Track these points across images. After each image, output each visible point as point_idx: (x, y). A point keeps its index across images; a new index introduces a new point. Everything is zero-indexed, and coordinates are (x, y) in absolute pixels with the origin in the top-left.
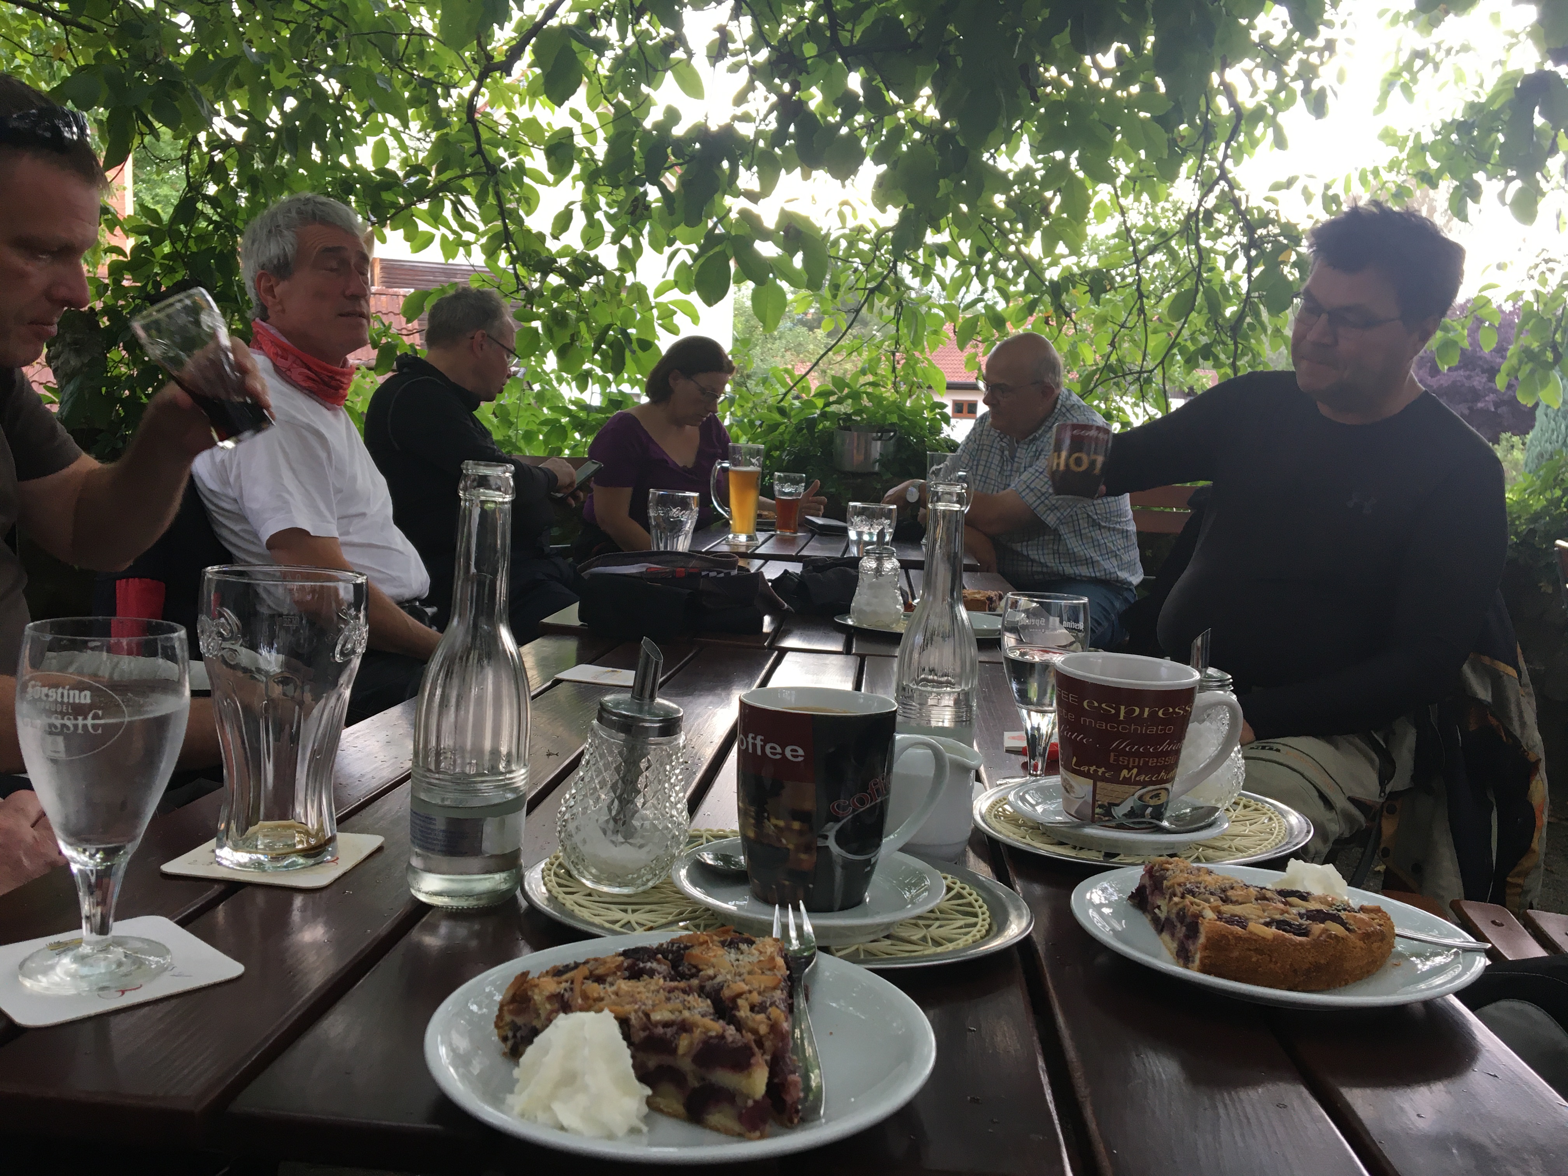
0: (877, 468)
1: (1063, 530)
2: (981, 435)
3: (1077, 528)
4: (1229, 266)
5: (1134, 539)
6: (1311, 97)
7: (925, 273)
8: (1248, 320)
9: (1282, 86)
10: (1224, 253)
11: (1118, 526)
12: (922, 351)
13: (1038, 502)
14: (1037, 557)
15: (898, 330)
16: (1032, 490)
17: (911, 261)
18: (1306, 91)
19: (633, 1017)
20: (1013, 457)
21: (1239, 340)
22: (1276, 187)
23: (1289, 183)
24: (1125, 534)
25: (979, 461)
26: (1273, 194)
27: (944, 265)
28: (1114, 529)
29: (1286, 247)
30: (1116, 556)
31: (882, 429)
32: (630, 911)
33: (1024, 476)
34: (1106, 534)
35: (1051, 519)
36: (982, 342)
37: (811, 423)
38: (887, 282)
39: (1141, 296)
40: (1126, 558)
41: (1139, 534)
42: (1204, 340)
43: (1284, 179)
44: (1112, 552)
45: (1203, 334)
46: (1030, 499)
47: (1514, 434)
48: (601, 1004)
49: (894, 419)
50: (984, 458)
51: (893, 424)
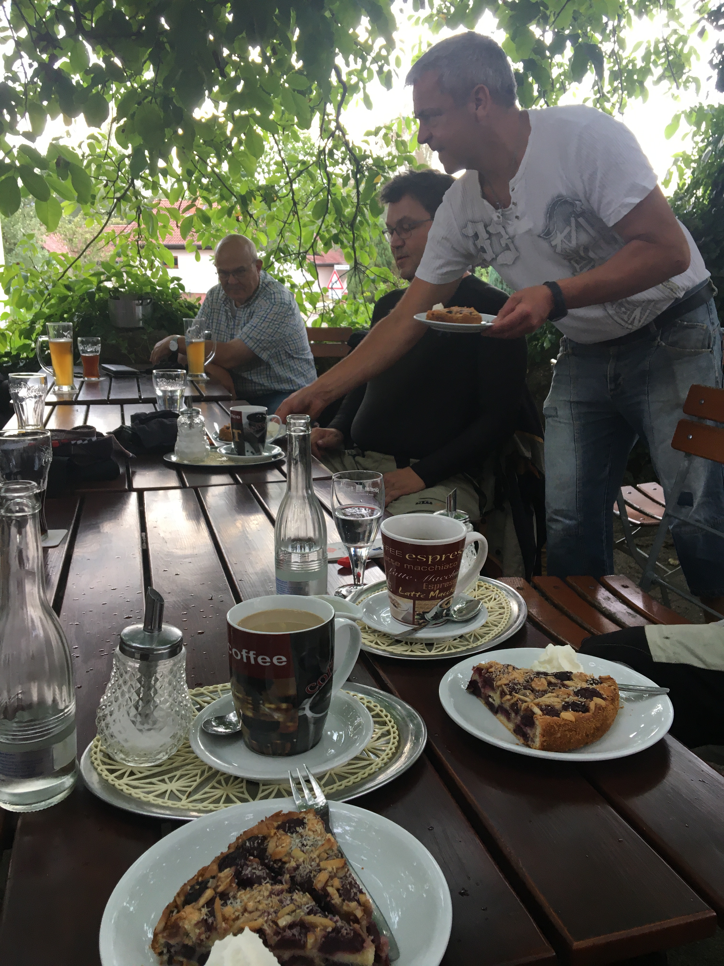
0: (141, 324)
1: (271, 362)
2: (212, 303)
3: (280, 360)
4: (345, 184)
5: (313, 363)
6: (383, 76)
7: (155, 186)
8: (359, 218)
9: (364, 67)
10: (342, 176)
11: (303, 357)
12: (157, 239)
13: (256, 345)
14: (257, 381)
15: (139, 225)
16: (251, 338)
17: (142, 178)
18: (380, 71)
19: (266, 927)
20: (234, 317)
21: (355, 232)
22: (368, 134)
23: (376, 133)
24: (307, 361)
25: (212, 319)
26: (366, 138)
27: (166, 182)
28: (301, 359)
29: (377, 174)
30: (304, 375)
31: (141, 297)
32: (167, 780)
33: (245, 329)
34: (297, 362)
35: (264, 356)
36: (196, 232)
37: (91, 295)
38: (128, 193)
39: (295, 204)
40: (309, 376)
41: (316, 359)
42: (334, 231)
43: (373, 130)
44: (301, 373)
45: (333, 227)
46: (251, 344)
47: (482, 267)
48: (239, 923)
49: (148, 289)
50: (215, 317)
51: (147, 293)
